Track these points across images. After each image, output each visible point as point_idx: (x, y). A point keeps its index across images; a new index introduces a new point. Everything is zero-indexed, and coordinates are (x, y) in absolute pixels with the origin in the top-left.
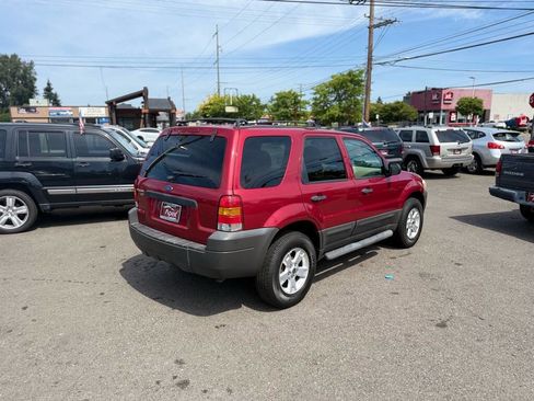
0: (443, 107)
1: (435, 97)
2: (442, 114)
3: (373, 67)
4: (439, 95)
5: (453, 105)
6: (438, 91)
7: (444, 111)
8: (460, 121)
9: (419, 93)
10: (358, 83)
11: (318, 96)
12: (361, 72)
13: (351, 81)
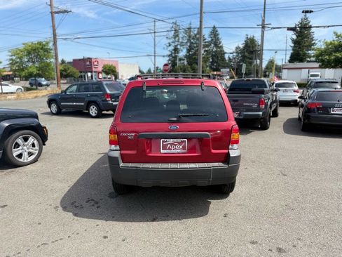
0: (94, 70)
1: (88, 63)
2: (94, 74)
3: (58, 40)
4: (90, 62)
5: (100, 69)
6: (90, 59)
7: (95, 72)
8: (104, 78)
9: (80, 60)
10: (47, 51)
11: (14, 58)
12: (47, 43)
13: (42, 49)
